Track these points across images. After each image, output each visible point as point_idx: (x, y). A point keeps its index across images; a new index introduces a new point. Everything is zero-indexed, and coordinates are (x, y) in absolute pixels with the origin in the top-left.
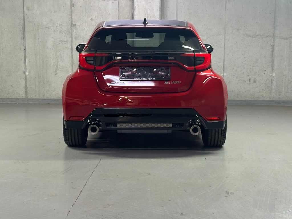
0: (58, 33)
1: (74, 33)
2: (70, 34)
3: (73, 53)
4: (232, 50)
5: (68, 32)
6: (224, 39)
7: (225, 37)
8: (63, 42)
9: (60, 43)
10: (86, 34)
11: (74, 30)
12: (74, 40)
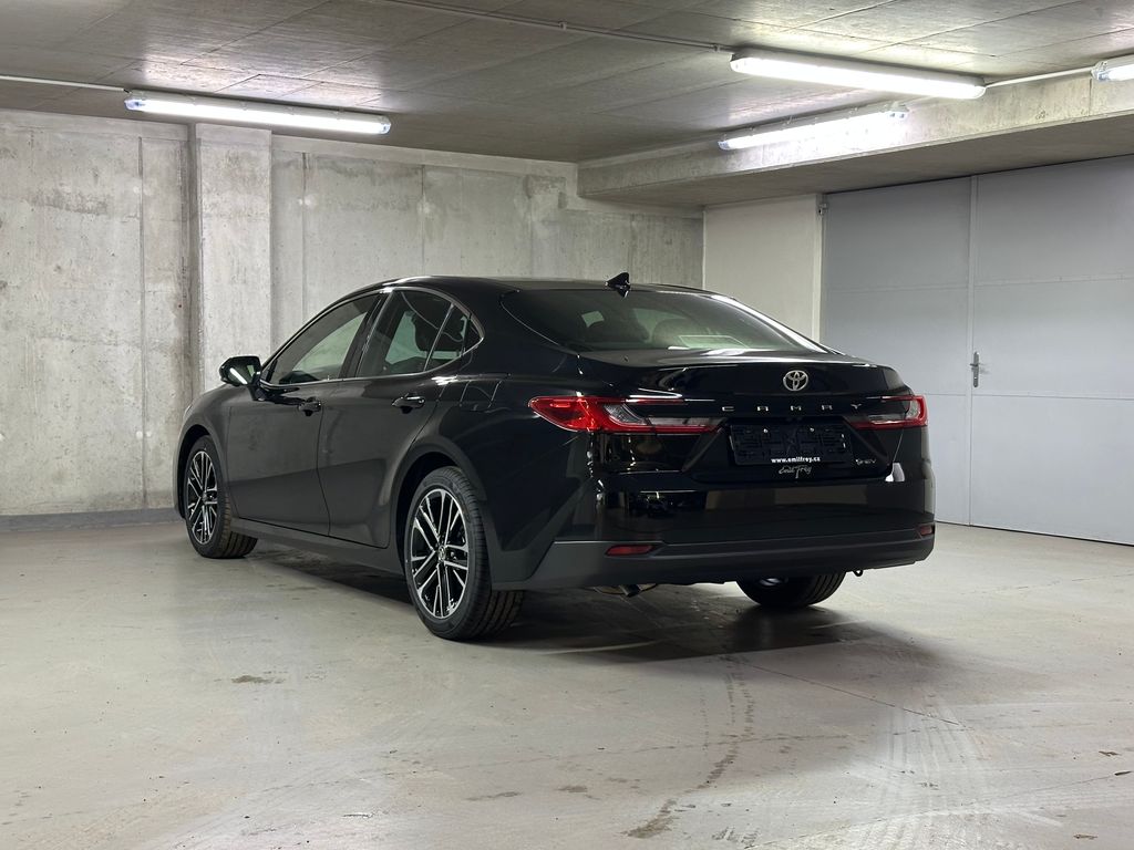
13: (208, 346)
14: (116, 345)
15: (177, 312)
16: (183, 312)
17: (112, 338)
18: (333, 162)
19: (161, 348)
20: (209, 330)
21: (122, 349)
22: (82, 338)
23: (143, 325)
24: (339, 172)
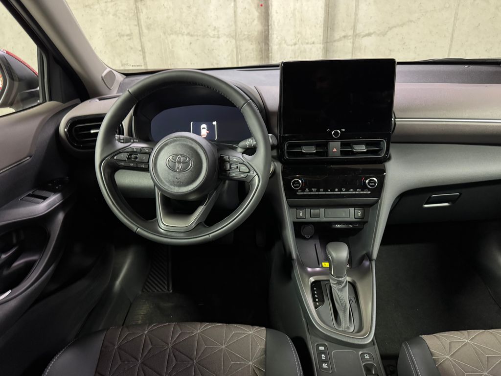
0: (111, 16)
1: (143, 17)
2: (136, 19)
3: (147, 59)
4: (467, 41)
5: (131, 15)
6: (455, 17)
7: (456, 14)
8: (123, 36)
9: (118, 38)
10: (168, 18)
11: (141, 10)
12: (145, 31)
13: (275, 36)
14: (218, 37)
15: (260, 11)
16: (263, 10)
17: (216, 33)
19: (249, 38)
20: (276, 24)
21: (222, 40)
22: (196, 34)
23: (235, 22)
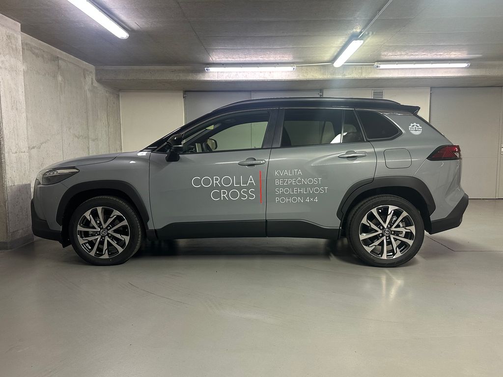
18: (31, 48)
24: (34, 53)
